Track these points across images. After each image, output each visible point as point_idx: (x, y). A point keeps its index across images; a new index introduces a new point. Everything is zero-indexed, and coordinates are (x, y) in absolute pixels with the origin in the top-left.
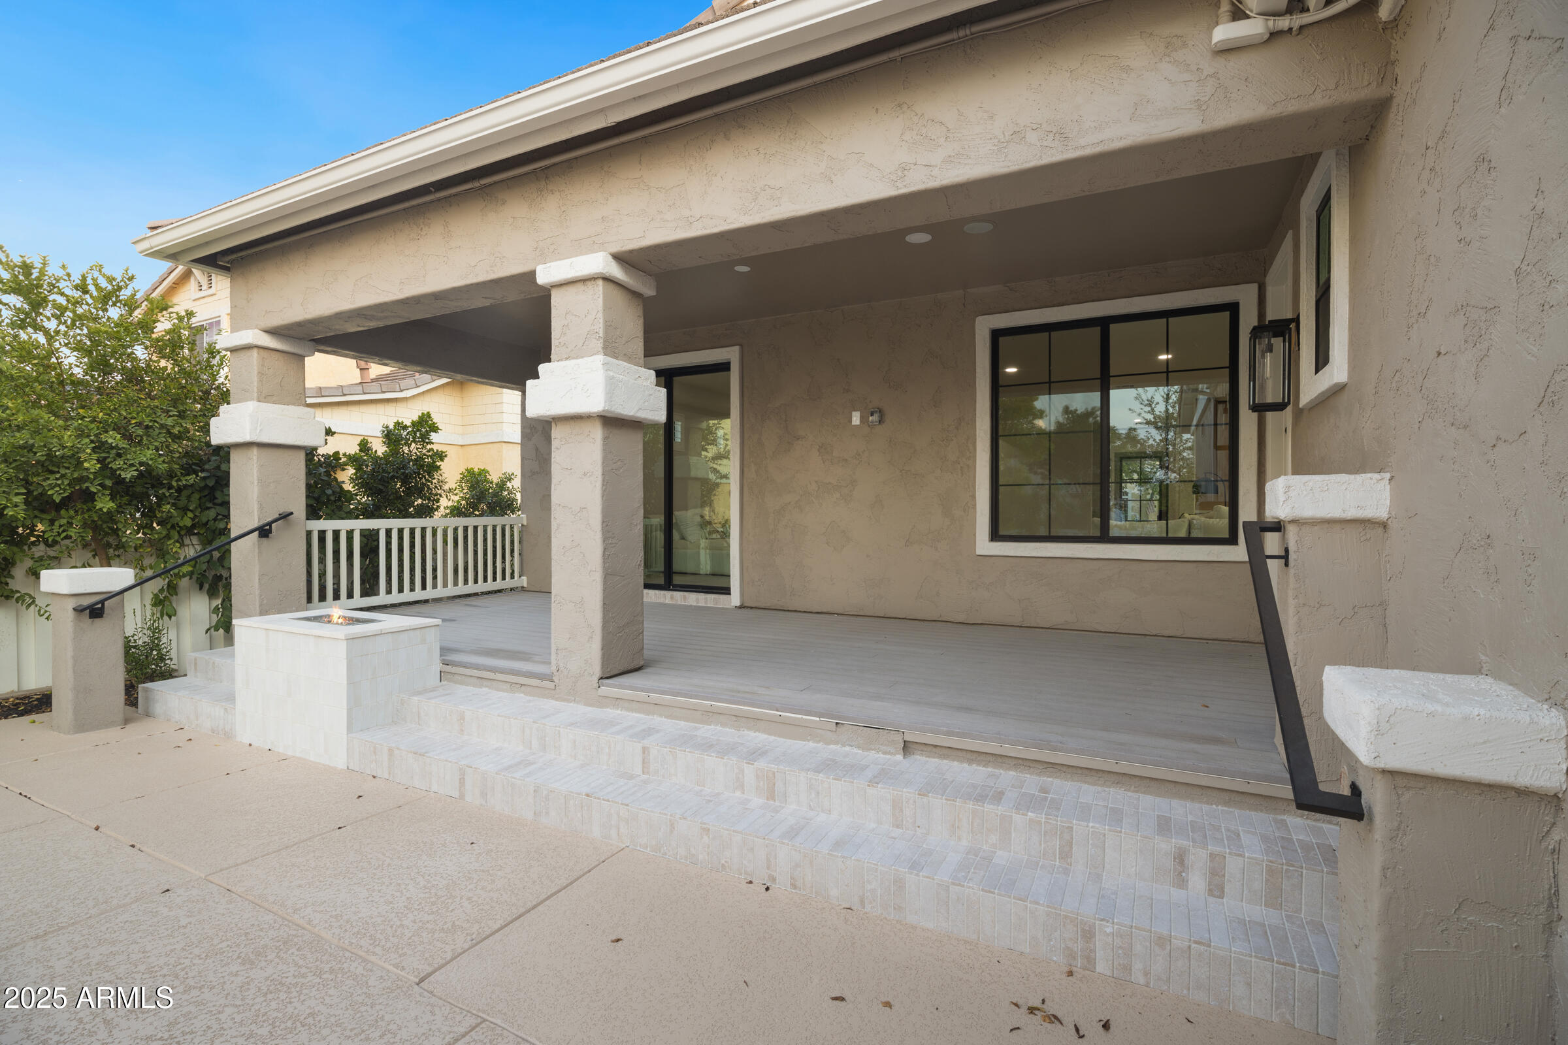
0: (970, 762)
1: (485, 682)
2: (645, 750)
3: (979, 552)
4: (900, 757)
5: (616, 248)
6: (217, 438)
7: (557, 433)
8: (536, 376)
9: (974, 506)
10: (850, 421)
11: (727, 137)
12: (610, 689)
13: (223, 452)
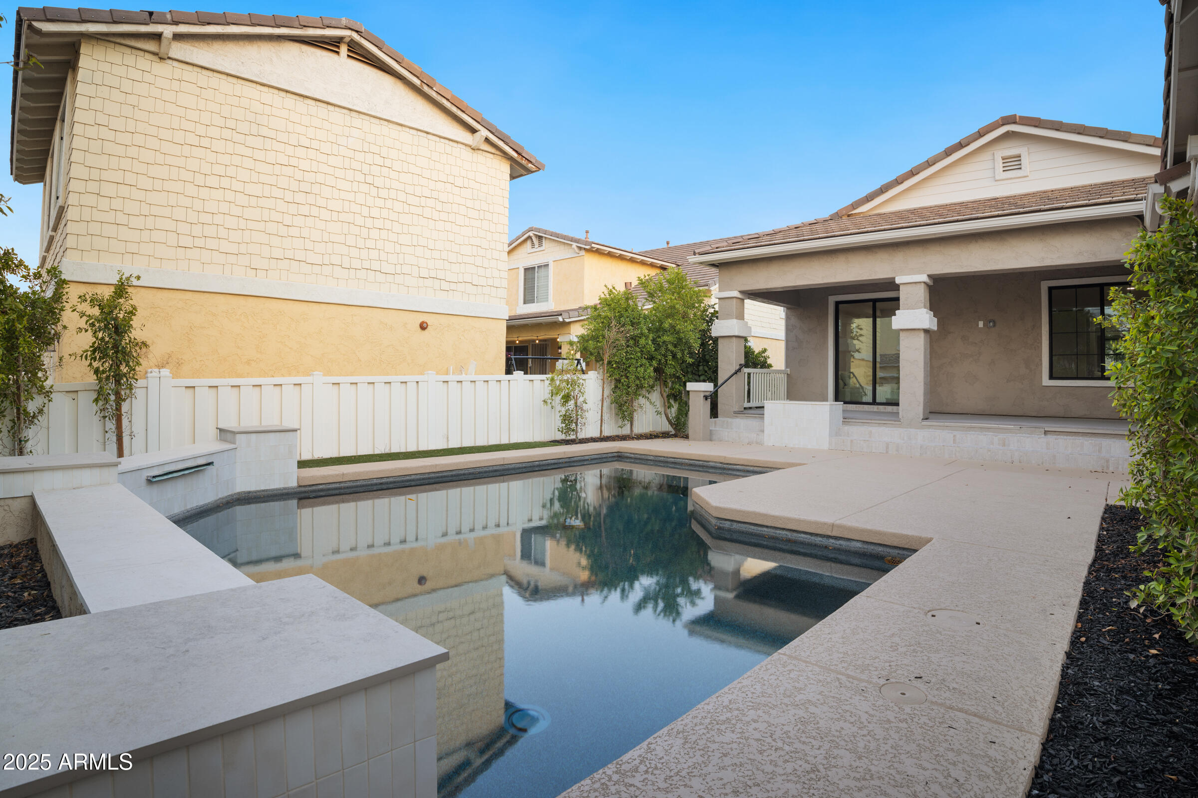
0: (1067, 435)
1: (865, 424)
2: (954, 436)
3: (1044, 384)
4: (1043, 436)
5: (930, 273)
6: (714, 333)
7: (902, 334)
8: (895, 315)
9: (1041, 364)
10: (978, 325)
11: (977, 242)
12: (926, 423)
13: (716, 340)
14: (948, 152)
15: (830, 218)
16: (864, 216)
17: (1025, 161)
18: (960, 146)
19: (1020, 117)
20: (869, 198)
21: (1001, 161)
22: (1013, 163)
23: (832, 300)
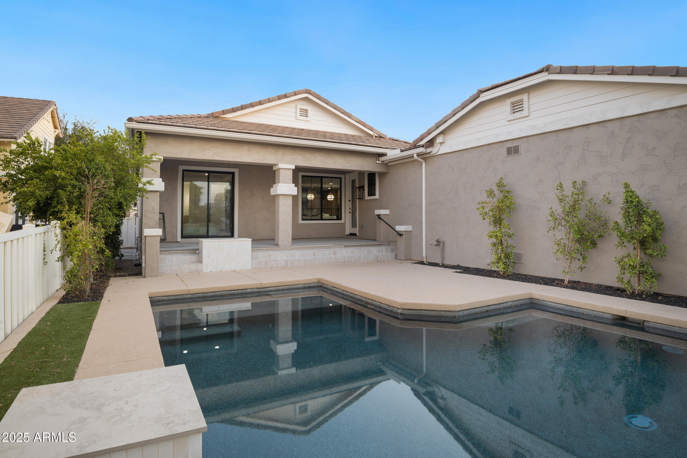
12: (294, 246)
14: (279, 98)
15: (207, 116)
16: (227, 120)
17: (310, 113)
18: (286, 96)
19: (313, 92)
20: (234, 110)
21: (299, 110)
22: (304, 113)
23: (181, 168)
